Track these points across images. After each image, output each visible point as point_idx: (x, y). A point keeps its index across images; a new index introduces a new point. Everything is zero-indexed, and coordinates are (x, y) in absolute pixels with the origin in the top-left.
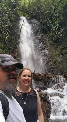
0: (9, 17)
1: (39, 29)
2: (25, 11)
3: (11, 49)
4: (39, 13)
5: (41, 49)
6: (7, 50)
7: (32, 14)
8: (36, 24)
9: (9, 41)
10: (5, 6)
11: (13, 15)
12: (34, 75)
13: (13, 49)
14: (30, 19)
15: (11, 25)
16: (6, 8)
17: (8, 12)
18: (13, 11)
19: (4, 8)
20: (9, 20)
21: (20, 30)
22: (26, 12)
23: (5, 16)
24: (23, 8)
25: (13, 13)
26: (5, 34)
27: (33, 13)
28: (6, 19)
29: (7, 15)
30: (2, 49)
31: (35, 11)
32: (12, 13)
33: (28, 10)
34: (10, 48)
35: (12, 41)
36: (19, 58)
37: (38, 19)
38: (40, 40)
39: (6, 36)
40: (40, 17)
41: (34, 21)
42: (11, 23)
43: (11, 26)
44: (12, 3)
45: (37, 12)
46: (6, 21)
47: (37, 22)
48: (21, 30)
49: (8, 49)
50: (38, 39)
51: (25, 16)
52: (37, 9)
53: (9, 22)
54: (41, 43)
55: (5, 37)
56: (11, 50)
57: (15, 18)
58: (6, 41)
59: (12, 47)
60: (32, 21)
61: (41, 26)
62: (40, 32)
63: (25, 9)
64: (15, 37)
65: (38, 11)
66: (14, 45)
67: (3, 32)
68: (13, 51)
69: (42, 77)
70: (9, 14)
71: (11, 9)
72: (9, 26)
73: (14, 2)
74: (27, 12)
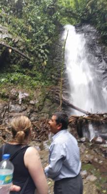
0: (46, 30)
1: (97, 39)
2: (70, 15)
3: (54, 79)
4: (94, 13)
5: (104, 71)
6: (47, 82)
7: (82, 17)
8: (91, 32)
9: (49, 67)
10: (38, 14)
11: (51, 27)
12: (92, 117)
13: (56, 78)
14: (81, 26)
15: (51, 42)
16: (39, 18)
17: (44, 23)
18: (51, 19)
19: (36, 17)
20: (46, 35)
21: (63, 47)
22: (72, 17)
23: (40, 30)
24: (66, 12)
25: (51, 21)
26: (43, 58)
27: (83, 15)
28: (42, 35)
29: (42, 28)
30: (40, 81)
31: (87, 10)
32: (50, 23)
33: (74, 12)
34: (51, 77)
35: (53, 67)
36: (67, 92)
37: (94, 24)
38: (100, 57)
39: (44, 60)
40: (97, 19)
41: (87, 27)
42: (49, 38)
43: (51, 44)
44: (48, 8)
45: (90, 12)
46: (42, 37)
47: (92, 28)
48: (65, 46)
49: (49, 80)
50: (97, 56)
51: (71, 23)
52: (89, 7)
53: (47, 38)
54: (101, 61)
55: (43, 62)
56: (54, 81)
57: (55, 30)
58: (44, 67)
59: (54, 75)
60: (83, 28)
61: (100, 33)
62: (99, 43)
63: (71, 12)
64: (57, 59)
65: (92, 10)
66: (57, 73)
67: (39, 55)
68: (57, 81)
69: (105, 119)
70: (45, 26)
71: (48, 17)
72: (48, 44)
73: (52, 5)
74: (74, 16)
